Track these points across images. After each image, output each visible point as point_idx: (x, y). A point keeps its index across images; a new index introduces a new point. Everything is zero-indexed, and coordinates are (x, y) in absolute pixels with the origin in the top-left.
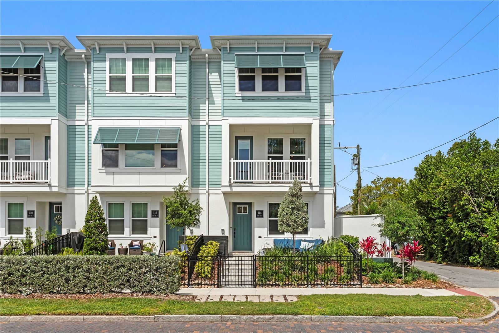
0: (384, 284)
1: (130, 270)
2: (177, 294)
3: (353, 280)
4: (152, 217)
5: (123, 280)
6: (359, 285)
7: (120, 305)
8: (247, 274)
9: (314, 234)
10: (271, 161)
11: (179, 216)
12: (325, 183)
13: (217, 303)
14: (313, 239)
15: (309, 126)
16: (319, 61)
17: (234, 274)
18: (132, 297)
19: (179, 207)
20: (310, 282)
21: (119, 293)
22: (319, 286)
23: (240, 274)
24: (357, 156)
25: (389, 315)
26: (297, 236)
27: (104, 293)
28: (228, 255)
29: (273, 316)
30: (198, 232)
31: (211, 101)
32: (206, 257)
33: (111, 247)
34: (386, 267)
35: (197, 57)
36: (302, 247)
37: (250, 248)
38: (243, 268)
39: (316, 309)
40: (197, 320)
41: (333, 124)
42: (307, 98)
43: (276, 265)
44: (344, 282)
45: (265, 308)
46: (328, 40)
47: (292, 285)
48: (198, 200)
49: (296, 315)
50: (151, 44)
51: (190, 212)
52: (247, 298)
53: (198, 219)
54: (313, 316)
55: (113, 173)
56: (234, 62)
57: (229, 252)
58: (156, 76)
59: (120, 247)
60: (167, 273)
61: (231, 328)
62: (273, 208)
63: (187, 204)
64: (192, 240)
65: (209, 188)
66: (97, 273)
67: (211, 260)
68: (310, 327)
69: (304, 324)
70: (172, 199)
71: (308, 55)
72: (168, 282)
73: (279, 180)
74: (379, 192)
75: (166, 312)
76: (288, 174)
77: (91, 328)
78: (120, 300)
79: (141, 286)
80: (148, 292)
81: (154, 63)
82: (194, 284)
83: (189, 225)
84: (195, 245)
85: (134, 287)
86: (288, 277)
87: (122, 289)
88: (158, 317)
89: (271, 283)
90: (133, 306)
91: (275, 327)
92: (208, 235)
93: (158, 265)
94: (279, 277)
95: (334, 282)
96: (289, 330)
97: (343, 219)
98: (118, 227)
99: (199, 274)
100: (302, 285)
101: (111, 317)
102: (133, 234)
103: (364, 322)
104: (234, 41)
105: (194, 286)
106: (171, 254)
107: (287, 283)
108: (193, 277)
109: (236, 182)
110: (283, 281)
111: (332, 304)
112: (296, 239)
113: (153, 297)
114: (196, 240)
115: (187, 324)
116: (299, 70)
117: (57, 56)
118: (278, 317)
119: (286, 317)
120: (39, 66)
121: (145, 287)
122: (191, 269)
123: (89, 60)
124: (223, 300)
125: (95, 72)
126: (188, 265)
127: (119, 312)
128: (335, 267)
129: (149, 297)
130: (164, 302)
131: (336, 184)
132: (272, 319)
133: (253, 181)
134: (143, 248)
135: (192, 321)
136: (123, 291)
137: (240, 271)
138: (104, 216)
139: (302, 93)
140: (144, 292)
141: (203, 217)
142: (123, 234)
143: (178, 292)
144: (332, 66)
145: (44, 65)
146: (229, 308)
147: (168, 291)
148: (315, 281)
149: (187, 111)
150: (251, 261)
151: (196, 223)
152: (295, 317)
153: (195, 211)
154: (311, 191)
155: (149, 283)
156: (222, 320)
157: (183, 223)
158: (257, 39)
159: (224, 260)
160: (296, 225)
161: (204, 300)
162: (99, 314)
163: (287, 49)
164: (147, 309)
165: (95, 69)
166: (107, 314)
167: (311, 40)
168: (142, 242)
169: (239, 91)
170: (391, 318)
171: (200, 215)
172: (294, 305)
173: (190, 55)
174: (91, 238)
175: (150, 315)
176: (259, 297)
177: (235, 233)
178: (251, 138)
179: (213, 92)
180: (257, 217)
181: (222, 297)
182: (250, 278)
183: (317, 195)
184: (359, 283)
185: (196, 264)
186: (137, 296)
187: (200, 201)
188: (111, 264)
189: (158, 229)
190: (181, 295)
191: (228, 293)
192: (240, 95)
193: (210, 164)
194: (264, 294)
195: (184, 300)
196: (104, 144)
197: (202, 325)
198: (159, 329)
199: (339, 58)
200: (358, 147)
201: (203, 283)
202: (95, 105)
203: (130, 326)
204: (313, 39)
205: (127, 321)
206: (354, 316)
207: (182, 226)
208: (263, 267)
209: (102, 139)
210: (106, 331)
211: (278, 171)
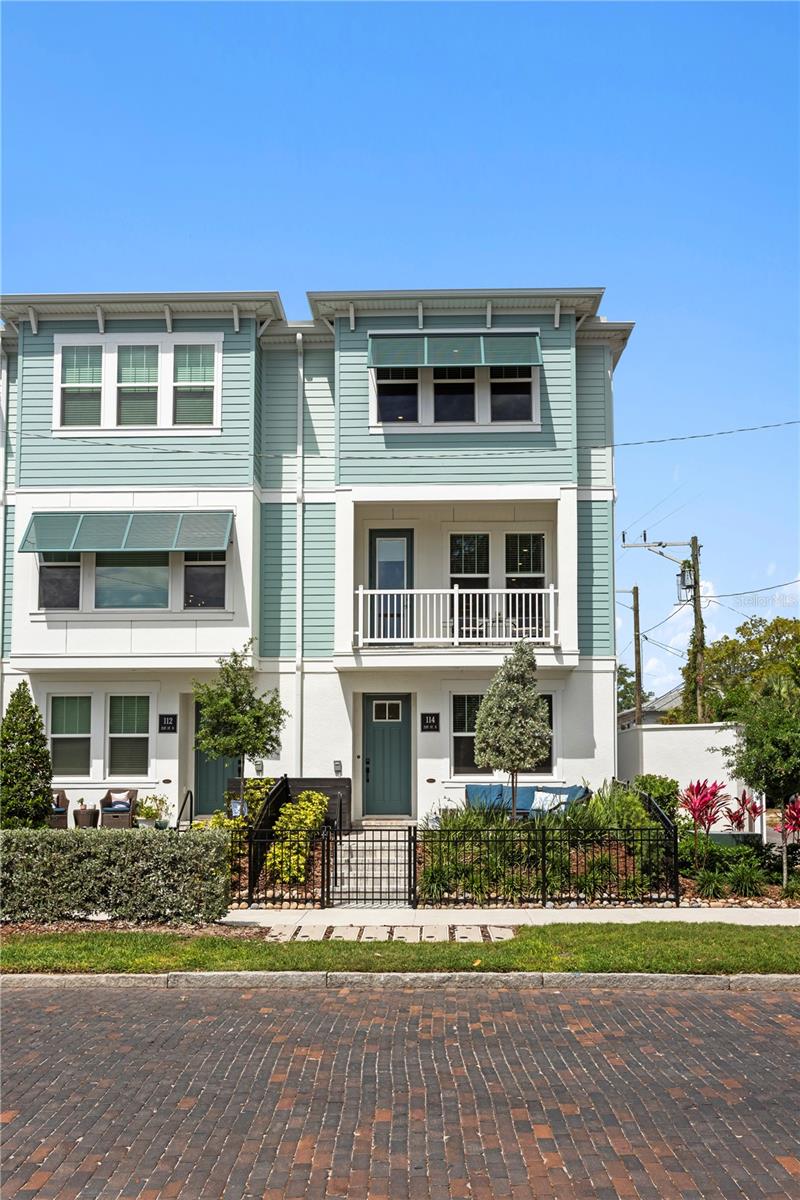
0: (735, 899)
1: (109, 865)
2: (221, 924)
3: (658, 889)
4: (161, 731)
5: (93, 888)
6: (671, 900)
7: (85, 948)
8: (393, 873)
9: (567, 772)
10: (456, 591)
11: (230, 728)
12: (595, 644)
13: (318, 943)
14: (565, 786)
15: (552, 505)
16: (573, 350)
17: (361, 873)
18: (112, 932)
19: (229, 708)
20: (551, 894)
21: (81, 920)
22: (574, 904)
23: (377, 874)
24: (691, 567)
25: (727, 973)
26: (521, 778)
27: (45, 921)
28: (351, 826)
29: (449, 975)
30: (275, 769)
31: (311, 447)
32: (295, 832)
33: (57, 806)
34: (741, 856)
35: (276, 339)
36: (536, 805)
37: (406, 808)
38: (385, 859)
39: (556, 958)
40: (269, 985)
41: (611, 499)
42: (546, 439)
43: (468, 853)
44: (634, 893)
45: (433, 956)
46: (596, 299)
47: (505, 901)
48: (277, 690)
49: (505, 972)
50: (163, 312)
51: (258, 719)
52: (391, 933)
53: (277, 737)
54: (545, 974)
55: (66, 624)
56: (366, 354)
57: (352, 820)
58: (175, 388)
59: (78, 807)
60: (197, 872)
61: (349, 1000)
62: (465, 708)
63: (251, 701)
64: (259, 789)
65: (304, 659)
66: (30, 873)
67: (305, 841)
68: (537, 1000)
69: (523, 992)
70: (213, 688)
71: (547, 335)
72: (200, 895)
73: (477, 639)
74: (756, 657)
75: (196, 966)
76: (500, 621)
77: (19, 1002)
78: (83, 938)
79: (134, 905)
80: (152, 919)
81: (171, 356)
82: (263, 899)
83: (254, 752)
84: (267, 803)
85: (117, 906)
86: (495, 881)
87: (89, 912)
88: (175, 976)
89: (453, 896)
90: (117, 950)
91: (454, 999)
92: (299, 777)
93: (178, 853)
94: (473, 882)
95: (611, 892)
96: (485, 1005)
97: (645, 733)
98: (76, 758)
99: (275, 875)
100: (530, 900)
101: (66, 976)
102: (112, 773)
103: (668, 988)
104: (365, 302)
105: (263, 905)
106: (208, 824)
107: (493, 895)
108: (261, 883)
109: (371, 644)
110: (482, 892)
111: (594, 945)
112: (519, 785)
113: (163, 931)
114: (270, 789)
115: (244, 993)
116: (526, 371)
118: (461, 976)
119: (482, 977)
121: (145, 905)
122: (257, 861)
123: (12, 350)
124: (333, 937)
125: (26, 380)
126: (250, 851)
127: (84, 964)
128: (616, 858)
129: (154, 929)
130: (189, 941)
131: (641, 637)
132: (447, 980)
133: (414, 640)
134: (138, 808)
135: (257, 987)
136: (90, 917)
137: (377, 867)
138: (43, 732)
139: (534, 425)
140: (143, 918)
141: (287, 734)
142: (87, 773)
143: (223, 919)
144: (609, 360)
146: (346, 955)
147: (200, 915)
148: (562, 892)
149: (250, 471)
150: (405, 841)
151: (268, 746)
152: (503, 976)
153: (270, 719)
154: (557, 664)
155: (153, 897)
156: (329, 984)
157: (239, 747)
158: (421, 299)
159: (338, 838)
160: (518, 752)
161: (287, 938)
162: (37, 971)
163: (496, 320)
164: (150, 958)
165: (26, 372)
166: (56, 971)
167: (554, 300)
168: (133, 793)
169: (379, 421)
170: (733, 978)
171: (281, 727)
172: (504, 948)
173: (259, 335)
174: (11, 785)
175: (157, 973)
176: (421, 929)
177: (368, 770)
178: (408, 534)
179: (315, 424)
180: (423, 730)
181: (330, 930)
182: (402, 885)
183: (574, 674)
184: (672, 896)
185: (269, 849)
186: (125, 928)
187: (281, 693)
188: (64, 849)
189: (175, 763)
190: (233, 926)
191: (347, 921)
192: (380, 431)
193: (306, 599)
194: (434, 923)
195: (239, 937)
196: (44, 553)
197: (279, 996)
198: (178, 1003)
199: (625, 340)
200: (695, 544)
201: (287, 896)
202: (24, 458)
203: (112, 999)
204: (557, 297)
205: (102, 985)
206: (646, 975)
207: (237, 755)
208: (435, 857)
209: (40, 542)
210: (54, 1008)
211: (474, 615)
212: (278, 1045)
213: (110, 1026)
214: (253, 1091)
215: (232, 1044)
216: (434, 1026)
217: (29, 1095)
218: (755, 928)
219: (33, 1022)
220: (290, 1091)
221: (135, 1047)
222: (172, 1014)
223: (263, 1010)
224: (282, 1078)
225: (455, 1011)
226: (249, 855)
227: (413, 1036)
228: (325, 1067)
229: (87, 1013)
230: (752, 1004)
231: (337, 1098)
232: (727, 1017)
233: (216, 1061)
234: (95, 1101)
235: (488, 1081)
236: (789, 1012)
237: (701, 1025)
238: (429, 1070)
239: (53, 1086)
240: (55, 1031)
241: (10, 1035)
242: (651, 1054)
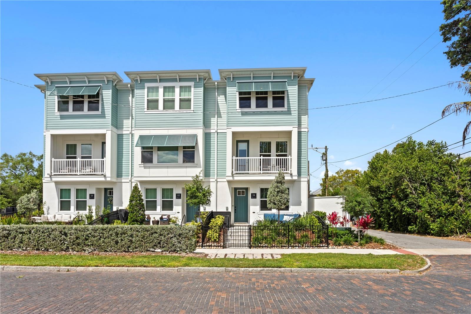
0: (345, 246)
1: (161, 235)
2: (194, 253)
3: (322, 243)
4: (176, 198)
5: (156, 242)
6: (326, 246)
7: (154, 260)
8: (244, 239)
9: (293, 210)
10: (262, 158)
11: (196, 197)
12: (302, 173)
13: (223, 259)
14: (293, 214)
15: (290, 132)
16: (297, 86)
17: (235, 238)
18: (162, 255)
19: (195, 191)
20: (290, 245)
21: (153, 251)
22: (297, 247)
23: (239, 239)
24: (325, 155)
25: (348, 268)
26: (281, 212)
27: (142, 252)
28: (231, 225)
29: (263, 269)
30: (209, 209)
31: (219, 116)
32: (215, 226)
33: (147, 219)
34: (346, 234)
35: (209, 84)
36: (284, 219)
37: (246, 220)
38: (242, 234)
39: (295, 264)
40: (208, 271)
41: (307, 131)
42: (289, 112)
43: (266, 233)
44: (315, 244)
45: (258, 263)
46: (304, 71)
47: (277, 247)
48: (209, 186)
49: (280, 268)
50: (176, 76)
51: (204, 194)
52: (244, 256)
53: (209, 199)
54: (292, 269)
55: (149, 167)
56: (236, 88)
57: (231, 223)
58: (180, 99)
59: (153, 220)
60: (187, 238)
61: (233, 277)
62: (264, 192)
63: (202, 189)
64: (205, 214)
65: (217, 178)
66: (137, 238)
67: (218, 229)
68: (291, 277)
69: (286, 274)
70: (191, 185)
71: (289, 82)
72: (188, 244)
73: (268, 172)
74: (341, 180)
75: (186, 265)
76: (275, 167)
77: (133, 276)
78: (153, 257)
79: (168, 247)
80: (173, 251)
81: (179, 89)
82: (206, 246)
83: (203, 204)
84: (207, 218)
85: (163, 247)
86: (274, 241)
87: (155, 249)
88: (180, 268)
89: (262, 245)
90: (163, 261)
91: (265, 276)
92: (216, 211)
93: (181, 232)
94: (268, 241)
95: (308, 244)
96: (275, 278)
97: (315, 199)
98: (152, 206)
99: (209, 239)
100: (284, 246)
101: (147, 268)
102: (163, 210)
103: (330, 273)
104: (235, 72)
105: (206, 247)
106: (190, 225)
107: (273, 245)
108: (205, 241)
109: (236, 173)
110: (270, 244)
111: (306, 260)
112: (280, 214)
113: (177, 255)
114: (208, 215)
115: (201, 274)
116: (283, 92)
117: (111, 86)
118: (267, 269)
119: (273, 270)
120: (98, 93)
121: (171, 247)
122: (204, 235)
123: (133, 89)
124: (227, 257)
125: (137, 97)
126: (202, 232)
127: (153, 265)
128: (309, 234)
129: (174, 254)
130: (184, 258)
131: (310, 174)
133: (249, 172)
134: (170, 220)
135: (205, 272)
136: (156, 251)
137: (239, 237)
138: (142, 198)
139: (285, 109)
140: (171, 251)
141: (212, 198)
142: (156, 210)
143: (194, 252)
144: (307, 90)
145: (102, 93)
146: (231, 263)
147: (188, 250)
148: (294, 244)
149: (202, 123)
150: (248, 229)
151: (207, 202)
152: (279, 269)
153: (207, 194)
154: (291, 179)
155: (174, 245)
156: (226, 271)
157: (199, 202)
158: (252, 71)
159: (228, 228)
160: (280, 204)
161: (213, 257)
162: (139, 266)
163: (274, 77)
164: (173, 263)
165: (137, 94)
166: (145, 267)
168: (169, 216)
169: (239, 108)
170: (350, 270)
171: (211, 196)
172: (279, 261)
173: (204, 83)
174: (133, 213)
175: (174, 267)
176: (253, 255)
177: (236, 209)
178: (248, 142)
179: (221, 109)
180: (252, 198)
181: (226, 255)
182: (247, 242)
183: (296, 182)
184: (326, 245)
185: (208, 232)
186: (165, 254)
187: (211, 187)
188: (147, 231)
189: (181, 207)
190: (197, 253)
191: (230, 252)
192: (240, 111)
193: (218, 160)
194: (257, 253)
195: (199, 257)
196: (143, 147)
197: (211, 275)
198: (181, 277)
199: (312, 84)
200: (326, 148)
201: (213, 245)
202: (137, 120)
203: (160, 275)
204: (293, 70)
205: (158, 271)
206: (323, 269)
207: (198, 205)
208: (256, 234)
209: (142, 143)
210: (143, 278)
211: (267, 165)
212: (212, 291)
213: (159, 284)
214: (204, 308)
215: (197, 291)
216: (260, 285)
217: (131, 308)
218: (354, 255)
219: (136, 283)
220: (216, 308)
221: (167, 291)
222: (178, 280)
223: (207, 279)
224: (213, 303)
225: (266, 280)
226: (202, 233)
227: (254, 289)
228: (227, 299)
229: (153, 280)
230: (358, 278)
231: (232, 311)
232: (352, 283)
233: (192, 297)
234: (152, 311)
235: (281, 305)
236: (371, 281)
237: (345, 285)
238: (261, 301)
239: (139, 305)
240: (142, 286)
241: (128, 287)
242: (332, 295)
